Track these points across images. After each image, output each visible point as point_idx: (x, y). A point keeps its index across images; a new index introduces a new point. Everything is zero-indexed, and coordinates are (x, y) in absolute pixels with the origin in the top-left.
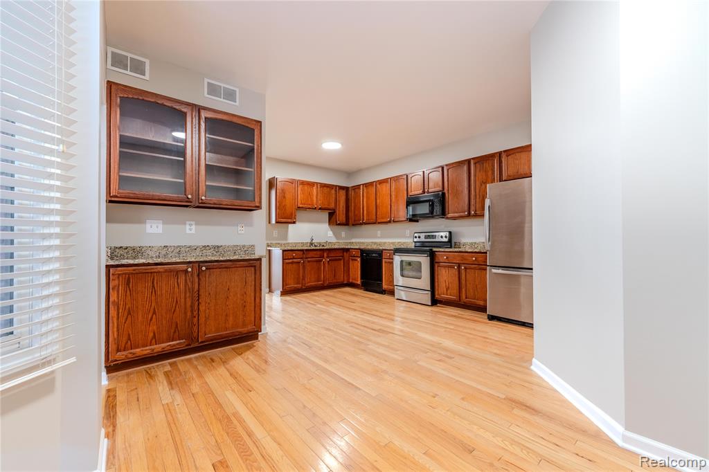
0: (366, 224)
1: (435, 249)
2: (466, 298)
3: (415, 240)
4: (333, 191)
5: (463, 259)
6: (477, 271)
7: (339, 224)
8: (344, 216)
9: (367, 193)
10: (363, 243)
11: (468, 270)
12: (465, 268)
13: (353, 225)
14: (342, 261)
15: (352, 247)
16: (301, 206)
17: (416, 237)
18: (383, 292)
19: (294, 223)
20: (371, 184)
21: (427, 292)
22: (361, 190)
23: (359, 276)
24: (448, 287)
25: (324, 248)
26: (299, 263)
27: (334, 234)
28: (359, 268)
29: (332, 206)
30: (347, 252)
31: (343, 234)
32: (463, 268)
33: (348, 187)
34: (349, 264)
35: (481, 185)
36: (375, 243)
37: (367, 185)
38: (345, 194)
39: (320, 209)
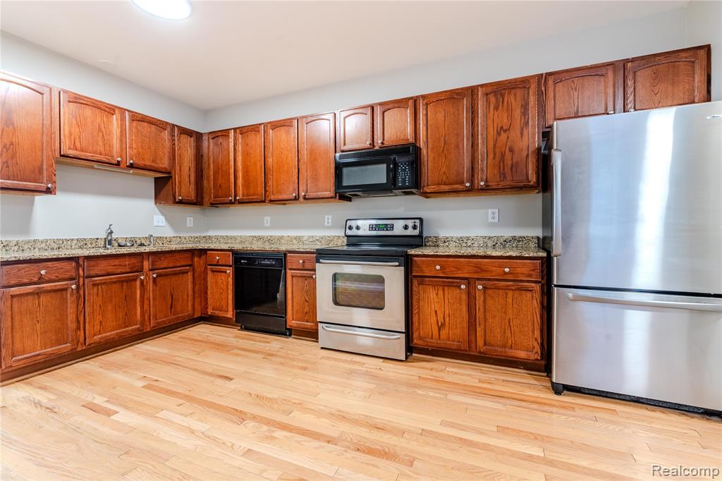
0: (241, 202)
1: (412, 252)
2: (485, 344)
3: (349, 232)
4: (166, 135)
5: (480, 269)
6: (510, 294)
7: (181, 202)
8: (193, 186)
9: (246, 145)
10: (234, 238)
11: (490, 292)
12: (485, 288)
13: (213, 205)
14: (190, 274)
15: (212, 247)
16: (71, 152)
17: (350, 228)
18: (286, 332)
19: (48, 191)
20: (254, 128)
21: (398, 335)
22: (232, 140)
23: (230, 302)
24: (443, 324)
25: (142, 249)
26: (66, 290)
27: (167, 219)
28: (230, 287)
29: (165, 164)
30: (200, 257)
31: (190, 221)
32: (480, 287)
33: (201, 134)
34: (205, 279)
35: (499, 134)
36: (259, 238)
37: (243, 131)
38: (193, 144)
39: (131, 166)
